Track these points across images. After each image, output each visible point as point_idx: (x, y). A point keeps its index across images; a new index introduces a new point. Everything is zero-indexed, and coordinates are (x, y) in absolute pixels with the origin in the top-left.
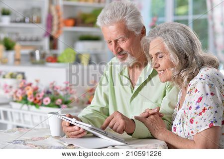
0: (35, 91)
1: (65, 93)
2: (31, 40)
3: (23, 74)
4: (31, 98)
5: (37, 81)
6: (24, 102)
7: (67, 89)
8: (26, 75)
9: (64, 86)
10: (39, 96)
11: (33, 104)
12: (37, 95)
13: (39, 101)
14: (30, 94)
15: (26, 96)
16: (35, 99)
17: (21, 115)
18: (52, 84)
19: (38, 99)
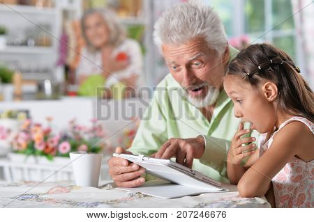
0: (47, 134)
1: (92, 135)
2: (37, 71)
3: (27, 112)
4: (40, 145)
5: (49, 119)
6: (29, 151)
7: (94, 130)
8: (32, 114)
9: (89, 125)
10: (52, 142)
11: (44, 153)
12: (49, 140)
13: (53, 149)
14: (39, 139)
15: (33, 142)
16: (47, 147)
17: (26, 171)
18: (72, 122)
19: (51, 146)
